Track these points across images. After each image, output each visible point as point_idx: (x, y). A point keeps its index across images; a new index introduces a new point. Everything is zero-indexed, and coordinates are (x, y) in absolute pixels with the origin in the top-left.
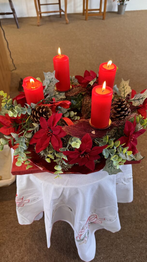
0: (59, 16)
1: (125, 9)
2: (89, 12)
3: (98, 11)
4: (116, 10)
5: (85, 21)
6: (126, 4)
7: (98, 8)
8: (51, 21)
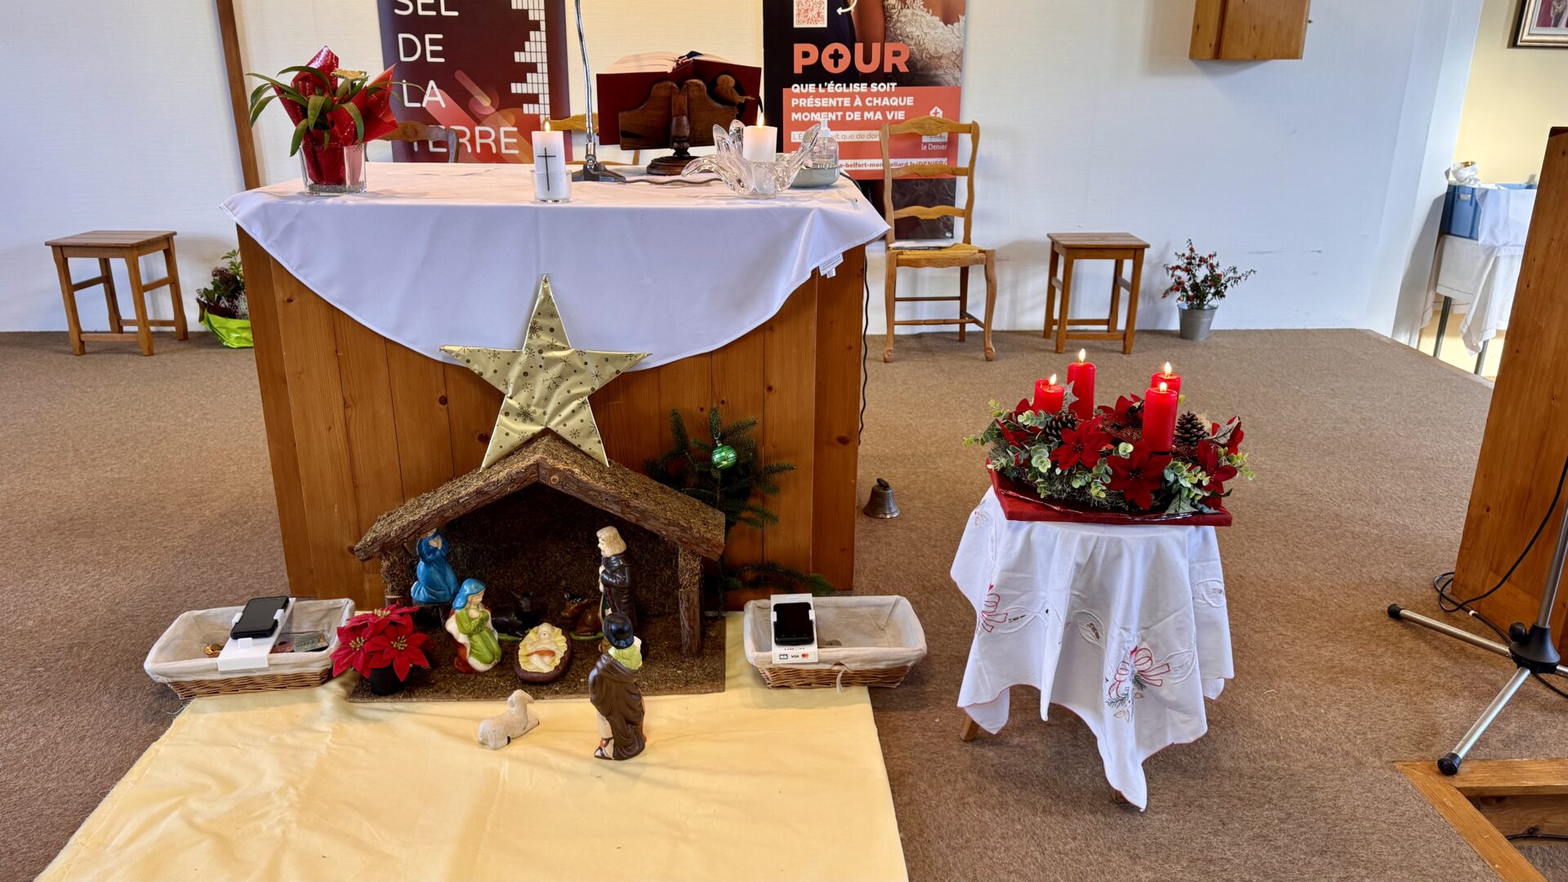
0: (957, 338)
1: (1210, 323)
2: (1069, 328)
3: (1105, 327)
4: (1175, 325)
5: (1054, 356)
6: (1213, 308)
7: (1105, 315)
8: (927, 350)
